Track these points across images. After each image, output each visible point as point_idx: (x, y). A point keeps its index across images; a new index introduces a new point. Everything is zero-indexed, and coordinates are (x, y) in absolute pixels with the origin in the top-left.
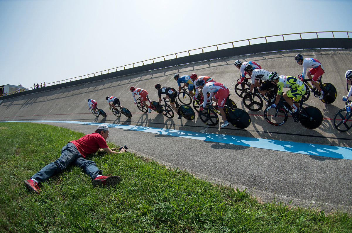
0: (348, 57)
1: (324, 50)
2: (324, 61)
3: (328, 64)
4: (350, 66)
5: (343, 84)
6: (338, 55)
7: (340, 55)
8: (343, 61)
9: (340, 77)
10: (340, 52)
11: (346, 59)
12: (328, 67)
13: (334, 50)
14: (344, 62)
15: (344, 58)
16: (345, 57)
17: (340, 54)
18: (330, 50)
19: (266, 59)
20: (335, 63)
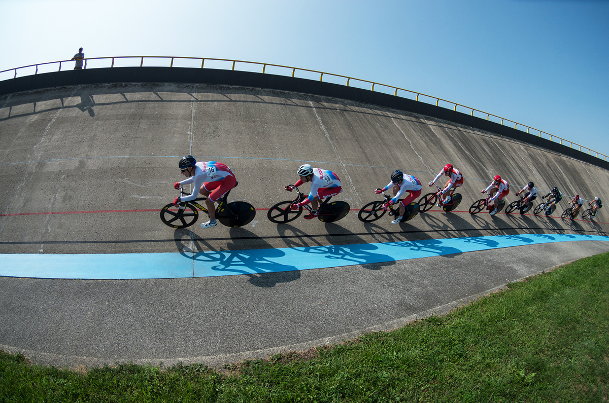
0: (368, 118)
1: (328, 101)
2: (331, 119)
3: (339, 126)
4: (372, 133)
5: (368, 160)
6: (351, 112)
7: (353, 113)
8: (360, 123)
9: (362, 149)
10: (353, 108)
11: (365, 121)
12: (340, 131)
13: (343, 103)
14: (363, 125)
15: (361, 118)
16: (363, 117)
17: (354, 111)
18: (336, 103)
19: (232, 101)
20: (349, 126)
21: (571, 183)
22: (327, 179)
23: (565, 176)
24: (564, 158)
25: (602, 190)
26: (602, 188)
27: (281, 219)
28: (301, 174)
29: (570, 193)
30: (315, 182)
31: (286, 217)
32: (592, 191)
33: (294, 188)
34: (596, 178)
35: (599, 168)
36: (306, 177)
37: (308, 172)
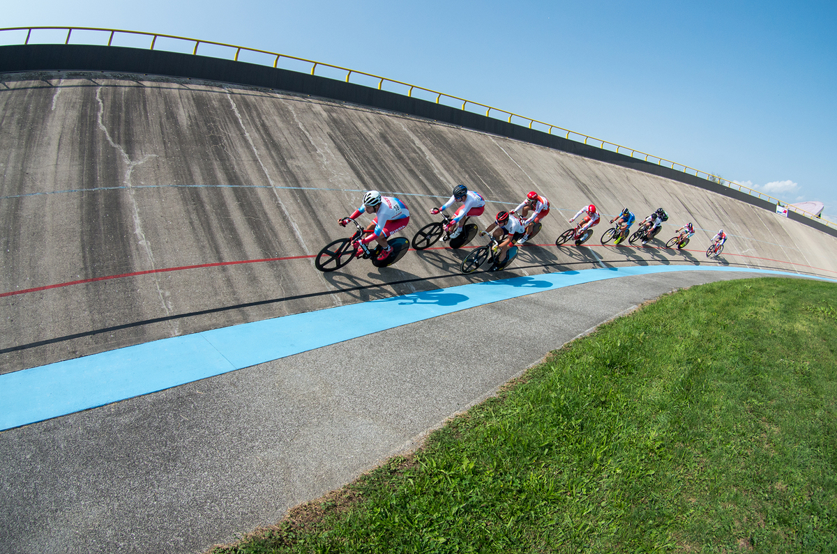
21: (448, 169)
22: (397, 208)
23: (429, 156)
24: (442, 127)
25: (539, 180)
26: (541, 177)
27: (333, 264)
28: (369, 202)
29: (436, 188)
30: (383, 212)
31: (338, 262)
32: (510, 182)
33: (349, 221)
34: (526, 161)
35: (534, 146)
36: (374, 207)
37: (377, 200)
